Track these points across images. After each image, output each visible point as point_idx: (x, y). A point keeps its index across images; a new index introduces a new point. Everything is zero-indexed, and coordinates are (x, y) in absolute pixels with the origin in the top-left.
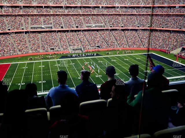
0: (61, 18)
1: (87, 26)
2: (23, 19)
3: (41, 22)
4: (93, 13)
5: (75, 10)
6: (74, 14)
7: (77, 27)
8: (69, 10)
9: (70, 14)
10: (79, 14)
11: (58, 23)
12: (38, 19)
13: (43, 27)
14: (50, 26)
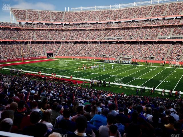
0: (138, 31)
1: (160, 38)
2: (105, 32)
3: (117, 34)
4: (176, 24)
5: (156, 22)
6: (153, 25)
7: (147, 38)
8: (149, 23)
9: (148, 26)
10: (158, 25)
11: (131, 35)
12: (116, 32)
13: (115, 38)
14: (121, 37)
